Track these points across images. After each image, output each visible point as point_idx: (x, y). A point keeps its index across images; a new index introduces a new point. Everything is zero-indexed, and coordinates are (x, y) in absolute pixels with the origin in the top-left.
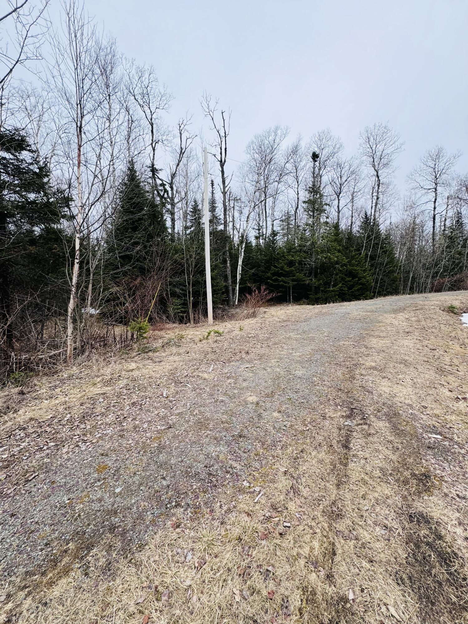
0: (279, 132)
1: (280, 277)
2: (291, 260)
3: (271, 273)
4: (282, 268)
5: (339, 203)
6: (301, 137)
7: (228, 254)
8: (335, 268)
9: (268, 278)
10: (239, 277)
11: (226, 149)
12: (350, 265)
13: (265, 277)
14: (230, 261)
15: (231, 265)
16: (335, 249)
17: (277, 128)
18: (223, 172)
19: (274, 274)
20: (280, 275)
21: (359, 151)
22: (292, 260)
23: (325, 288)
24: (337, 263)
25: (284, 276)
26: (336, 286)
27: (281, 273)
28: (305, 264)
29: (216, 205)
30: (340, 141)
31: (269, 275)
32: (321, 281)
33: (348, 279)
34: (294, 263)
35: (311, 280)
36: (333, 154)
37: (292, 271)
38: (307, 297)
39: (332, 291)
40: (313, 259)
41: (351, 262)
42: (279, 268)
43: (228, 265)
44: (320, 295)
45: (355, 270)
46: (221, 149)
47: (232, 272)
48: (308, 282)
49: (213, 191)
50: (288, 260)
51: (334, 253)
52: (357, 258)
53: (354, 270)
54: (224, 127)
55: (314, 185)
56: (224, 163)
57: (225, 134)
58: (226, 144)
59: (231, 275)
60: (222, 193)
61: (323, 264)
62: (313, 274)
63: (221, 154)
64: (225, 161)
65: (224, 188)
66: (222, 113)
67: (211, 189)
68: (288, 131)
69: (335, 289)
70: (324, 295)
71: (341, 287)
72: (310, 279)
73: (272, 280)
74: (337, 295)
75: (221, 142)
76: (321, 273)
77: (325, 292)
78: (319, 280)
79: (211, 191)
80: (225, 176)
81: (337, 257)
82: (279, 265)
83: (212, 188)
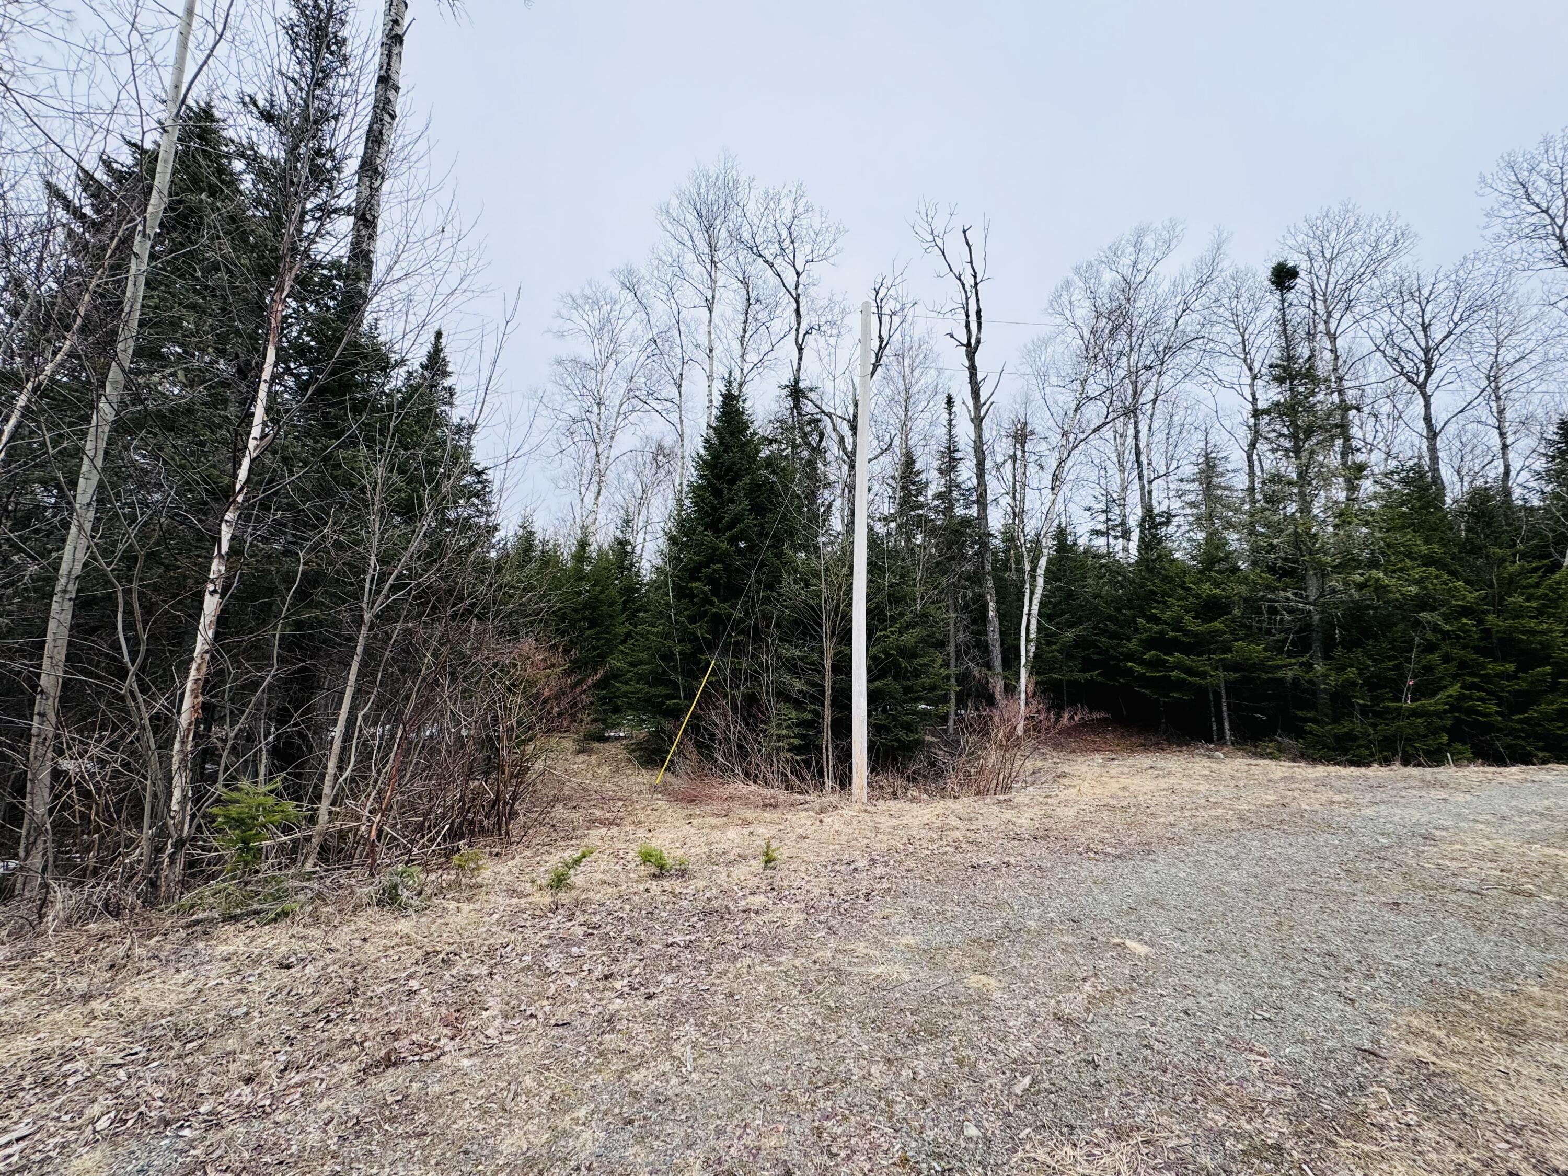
0: (1149, 241)
1: (1171, 654)
2: (1208, 596)
3: (1141, 641)
4: (1176, 624)
5: (1427, 406)
6: (1224, 236)
7: (990, 583)
8: (1418, 623)
9: (1131, 657)
10: (1026, 652)
11: (978, 313)
12: (1499, 613)
13: (1121, 654)
14: (997, 602)
15: (1001, 616)
16: (1409, 555)
17: (1140, 235)
18: (972, 369)
19: (1151, 643)
20: (1169, 646)
21: (1489, 233)
22: (1215, 597)
23: (1376, 700)
24: (1423, 603)
25: (1187, 649)
26: (1434, 694)
27: (1175, 639)
28: (1273, 611)
29: (958, 455)
30: (1399, 223)
31: (1133, 645)
32: (1351, 673)
33: (1493, 668)
34: (1227, 606)
35: (1309, 666)
36: (1375, 265)
37: (1217, 633)
38: (1297, 732)
39: (1414, 713)
40: (1313, 593)
41: (1502, 599)
42: (1165, 623)
43: (991, 613)
44: (1356, 724)
45: (1533, 632)
46: (967, 316)
47: (1002, 634)
48: (1290, 674)
49: (950, 420)
50: (1198, 597)
51: (1401, 570)
52: (1538, 585)
53: (1523, 633)
54: (971, 262)
55: (1290, 358)
56: (976, 348)
57: (975, 277)
58: (978, 300)
59: (1002, 645)
60: (972, 420)
61: (1355, 612)
62: (1316, 645)
63: (967, 325)
64: (978, 342)
65: (978, 407)
66: (964, 232)
67: (947, 416)
68: (1178, 230)
69: (1427, 703)
70: (1374, 726)
71: (1462, 697)
72: (1302, 664)
73: (1142, 663)
74: (1444, 729)
75: (967, 299)
76: (1350, 645)
77: (1380, 715)
78: (1341, 669)
79: (945, 423)
80: (980, 377)
81: (1418, 582)
82: (1163, 612)
83: (950, 414)
